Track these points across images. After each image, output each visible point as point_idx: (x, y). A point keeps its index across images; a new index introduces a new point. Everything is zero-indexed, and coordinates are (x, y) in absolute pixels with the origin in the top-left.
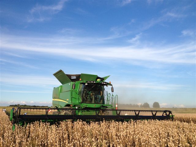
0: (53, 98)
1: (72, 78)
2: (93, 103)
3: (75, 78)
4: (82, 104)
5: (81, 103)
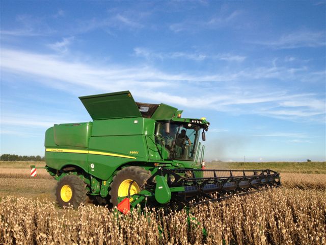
4: (173, 161)
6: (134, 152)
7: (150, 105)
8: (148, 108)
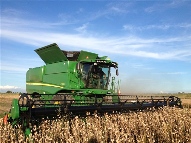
0: (27, 82)
1: (68, 56)
2: (99, 88)
3: (72, 55)
4: (87, 89)
5: (84, 88)
6: (63, 84)
7: (74, 52)
8: (73, 54)
